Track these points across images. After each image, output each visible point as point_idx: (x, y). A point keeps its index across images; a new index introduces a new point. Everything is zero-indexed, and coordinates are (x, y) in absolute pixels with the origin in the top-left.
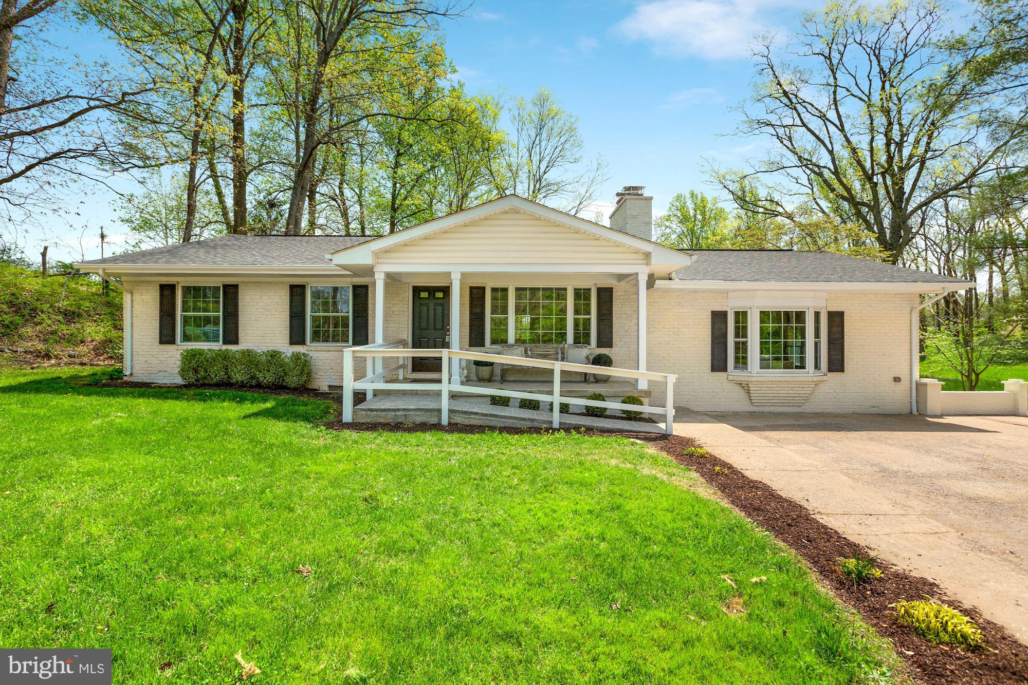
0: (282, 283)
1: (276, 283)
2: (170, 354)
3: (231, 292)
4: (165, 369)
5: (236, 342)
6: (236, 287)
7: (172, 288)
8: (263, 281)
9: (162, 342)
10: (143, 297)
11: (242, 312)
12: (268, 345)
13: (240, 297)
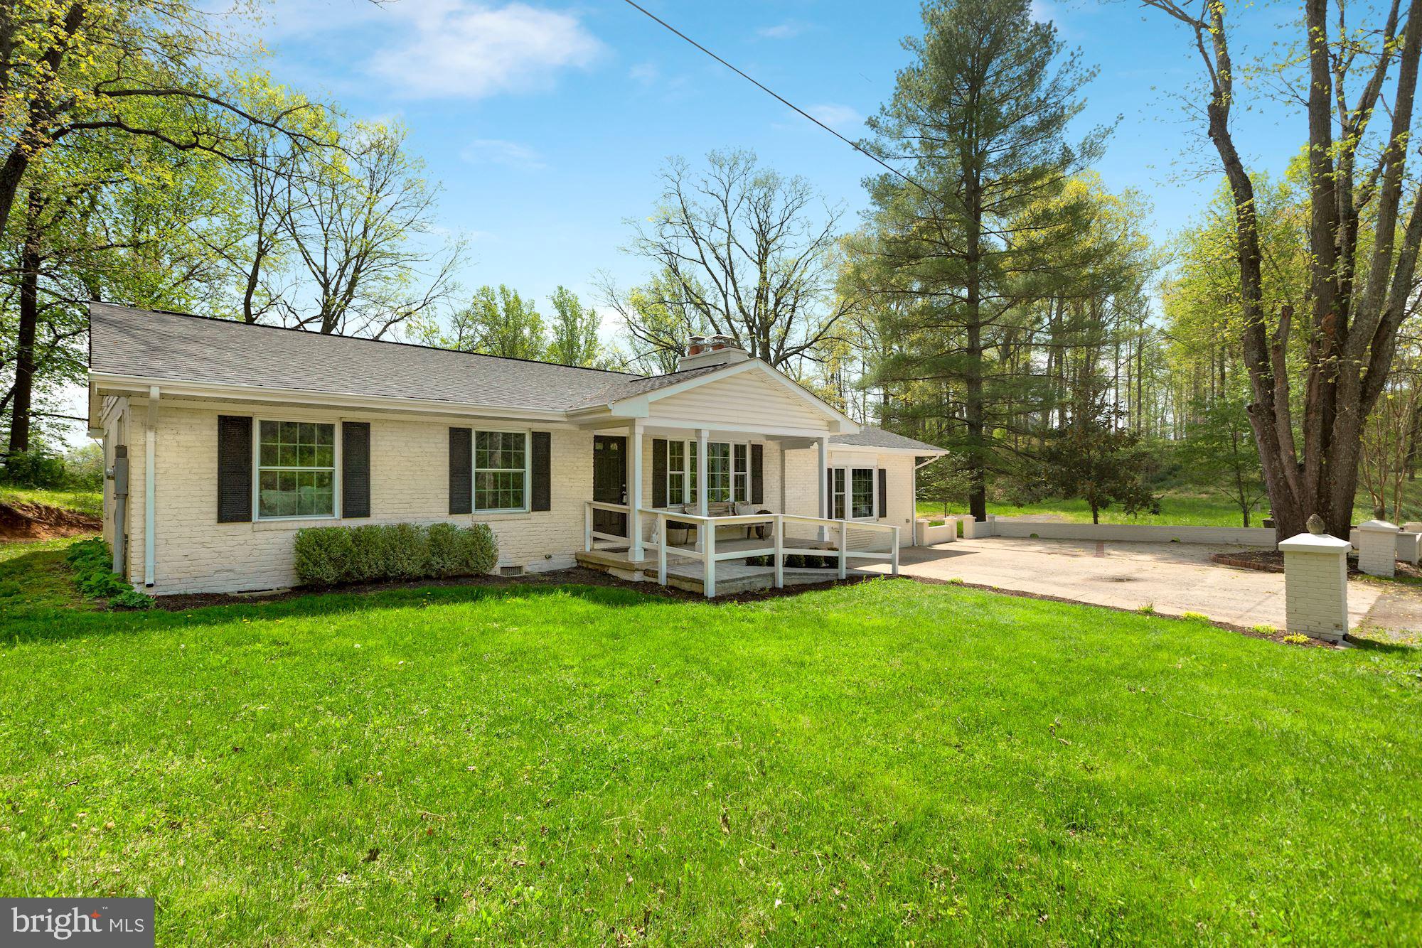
0: (437, 424)
1: (429, 424)
2: (241, 539)
3: (357, 435)
4: (229, 567)
5: (366, 513)
6: (365, 427)
7: (244, 424)
8: (408, 420)
9: (222, 518)
10: (178, 438)
11: (375, 466)
12: (416, 515)
13: (372, 443)
